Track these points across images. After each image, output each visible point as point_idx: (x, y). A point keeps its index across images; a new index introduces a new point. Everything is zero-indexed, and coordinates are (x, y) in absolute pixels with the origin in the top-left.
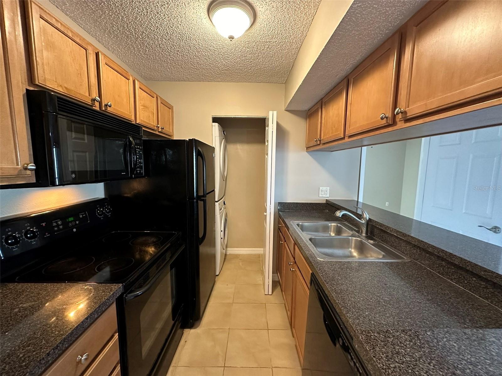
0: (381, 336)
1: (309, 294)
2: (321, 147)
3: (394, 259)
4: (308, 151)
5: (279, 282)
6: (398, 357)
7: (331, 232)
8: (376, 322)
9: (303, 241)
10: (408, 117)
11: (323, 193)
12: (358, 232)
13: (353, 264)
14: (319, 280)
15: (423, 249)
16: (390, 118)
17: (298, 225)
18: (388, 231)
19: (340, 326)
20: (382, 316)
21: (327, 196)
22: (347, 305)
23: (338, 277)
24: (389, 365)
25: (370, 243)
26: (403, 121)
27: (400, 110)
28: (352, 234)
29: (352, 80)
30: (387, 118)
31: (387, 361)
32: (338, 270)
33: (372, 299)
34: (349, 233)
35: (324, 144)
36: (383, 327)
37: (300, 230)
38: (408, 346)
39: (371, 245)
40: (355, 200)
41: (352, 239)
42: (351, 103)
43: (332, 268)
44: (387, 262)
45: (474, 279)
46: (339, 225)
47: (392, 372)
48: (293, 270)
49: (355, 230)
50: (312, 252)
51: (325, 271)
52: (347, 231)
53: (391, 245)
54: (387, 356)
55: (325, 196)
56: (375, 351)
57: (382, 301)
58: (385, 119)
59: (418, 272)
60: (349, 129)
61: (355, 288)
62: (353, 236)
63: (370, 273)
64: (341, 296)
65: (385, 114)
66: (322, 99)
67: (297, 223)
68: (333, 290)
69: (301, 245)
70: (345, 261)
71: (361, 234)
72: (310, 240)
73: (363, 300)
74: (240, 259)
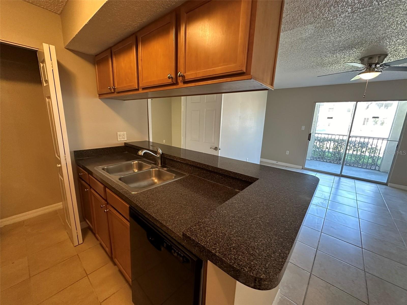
0: (197, 226)
1: (129, 225)
2: (115, 95)
3: (181, 177)
4: (101, 99)
5: (89, 228)
6: (208, 233)
7: (134, 169)
8: (184, 220)
9: (114, 182)
10: (186, 80)
11: (121, 137)
12: (155, 164)
13: (159, 188)
14: (138, 210)
15: (195, 166)
16: (174, 78)
17: (103, 169)
18: (175, 160)
19: (163, 235)
20: (186, 214)
21: (125, 140)
22: (165, 218)
23: (152, 201)
24: (207, 240)
25: (165, 170)
26: (183, 82)
27: (181, 74)
28: (151, 167)
29: (140, 38)
30: (172, 78)
31: (205, 239)
32: (151, 196)
33: (177, 207)
34: (149, 166)
35: (119, 92)
36: (188, 221)
37: (107, 173)
38: (210, 224)
39: (166, 172)
40: (147, 140)
41: (152, 170)
42: (142, 60)
43: (146, 196)
44: (178, 180)
45: (218, 176)
46: (140, 162)
47: (209, 243)
48: (107, 211)
49: (153, 164)
50: (125, 189)
51: (141, 200)
52: (147, 165)
53: (177, 169)
54: (204, 236)
55: (123, 140)
56: (198, 237)
57: (183, 205)
58: (171, 79)
59: (194, 180)
60: (142, 82)
61: (166, 204)
62: (152, 168)
63: (171, 191)
64: (159, 214)
65: (171, 75)
66: (110, 48)
67: (102, 168)
68: (152, 212)
69: (113, 186)
70: (153, 188)
71: (158, 166)
72: (120, 179)
73: (173, 210)
74: (26, 226)
